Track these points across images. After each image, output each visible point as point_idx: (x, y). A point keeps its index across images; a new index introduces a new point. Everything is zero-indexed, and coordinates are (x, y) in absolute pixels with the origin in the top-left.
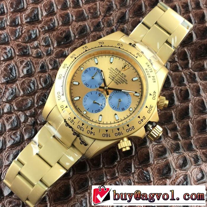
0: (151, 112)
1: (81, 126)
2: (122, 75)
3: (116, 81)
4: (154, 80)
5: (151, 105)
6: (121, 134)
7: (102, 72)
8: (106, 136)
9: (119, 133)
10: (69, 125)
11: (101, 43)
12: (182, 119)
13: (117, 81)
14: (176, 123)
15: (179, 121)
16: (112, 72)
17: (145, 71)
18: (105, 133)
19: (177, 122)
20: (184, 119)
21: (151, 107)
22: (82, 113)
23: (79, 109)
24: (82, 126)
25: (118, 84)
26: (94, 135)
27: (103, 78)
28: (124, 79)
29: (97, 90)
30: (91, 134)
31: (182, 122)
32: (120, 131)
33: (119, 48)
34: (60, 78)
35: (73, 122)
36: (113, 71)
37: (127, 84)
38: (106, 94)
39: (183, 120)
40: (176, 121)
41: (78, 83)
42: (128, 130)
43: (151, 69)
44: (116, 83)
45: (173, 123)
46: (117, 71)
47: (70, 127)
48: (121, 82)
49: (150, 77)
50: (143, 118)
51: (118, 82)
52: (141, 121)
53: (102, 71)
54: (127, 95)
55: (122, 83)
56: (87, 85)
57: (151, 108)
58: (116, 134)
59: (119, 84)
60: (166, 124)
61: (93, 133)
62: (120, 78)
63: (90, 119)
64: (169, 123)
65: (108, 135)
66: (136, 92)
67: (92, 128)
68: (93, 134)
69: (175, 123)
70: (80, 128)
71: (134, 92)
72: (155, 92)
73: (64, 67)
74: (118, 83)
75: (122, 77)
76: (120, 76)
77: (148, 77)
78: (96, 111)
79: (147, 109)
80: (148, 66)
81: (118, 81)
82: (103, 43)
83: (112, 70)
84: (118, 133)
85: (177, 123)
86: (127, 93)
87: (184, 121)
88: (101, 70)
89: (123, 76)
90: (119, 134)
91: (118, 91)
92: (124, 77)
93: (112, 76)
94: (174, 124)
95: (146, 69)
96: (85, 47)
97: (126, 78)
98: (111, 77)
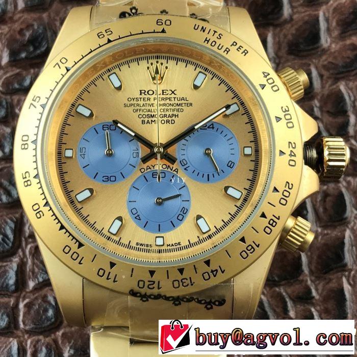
0: (294, 120)
1: (180, 277)
2: (164, 96)
3: (165, 119)
4: (243, 50)
5: (282, 108)
6: (275, 220)
7: (119, 125)
8: (248, 252)
9: (271, 222)
10: (150, 296)
11: (60, 64)
12: (326, 273)
13: (165, 116)
14: (309, 282)
15: (316, 277)
16: (138, 105)
17: (209, 45)
18: (243, 246)
19: (313, 278)
20: (331, 272)
21: (286, 111)
22: (154, 248)
23: (142, 245)
24: (183, 276)
25: (173, 122)
26: (223, 272)
27: (133, 134)
28: (176, 102)
29: (143, 170)
30: (215, 276)
31: (325, 279)
32: (269, 216)
33: (109, 41)
34: (39, 214)
35: (156, 285)
36: (139, 102)
37: (191, 104)
38: (168, 164)
39: (327, 276)
40: (310, 277)
41: (87, 191)
42: (284, 201)
43: (215, 32)
44: (168, 122)
45: (302, 281)
46: (148, 96)
47: (158, 297)
48: (175, 113)
49: (227, 50)
50: (291, 149)
51: (169, 116)
52: (293, 158)
53: (116, 122)
54: (213, 128)
55: (180, 114)
56: (113, 179)
57: (287, 113)
58: (268, 230)
59: (176, 119)
60: (283, 282)
61: (217, 270)
62: (164, 105)
63: (183, 245)
64: (292, 281)
65: (252, 247)
66: (228, 107)
67: (208, 263)
68: (219, 270)
69: (307, 281)
70: (181, 284)
71: (224, 109)
72: (266, 75)
73: (27, 184)
74: (170, 119)
75: (170, 99)
76: (163, 102)
77: (224, 54)
78: (180, 217)
79: (284, 122)
80: (203, 30)
81: (168, 113)
82: (64, 61)
83: (135, 102)
84: (269, 223)
85: (312, 281)
86: (208, 125)
87: (331, 277)
88: (114, 121)
89: (168, 96)
90: (272, 225)
91: (187, 138)
92: (173, 95)
93: (146, 113)
94: (303, 284)
95: (207, 40)
96: (33, 103)
97: (179, 94)
98: (146, 120)
